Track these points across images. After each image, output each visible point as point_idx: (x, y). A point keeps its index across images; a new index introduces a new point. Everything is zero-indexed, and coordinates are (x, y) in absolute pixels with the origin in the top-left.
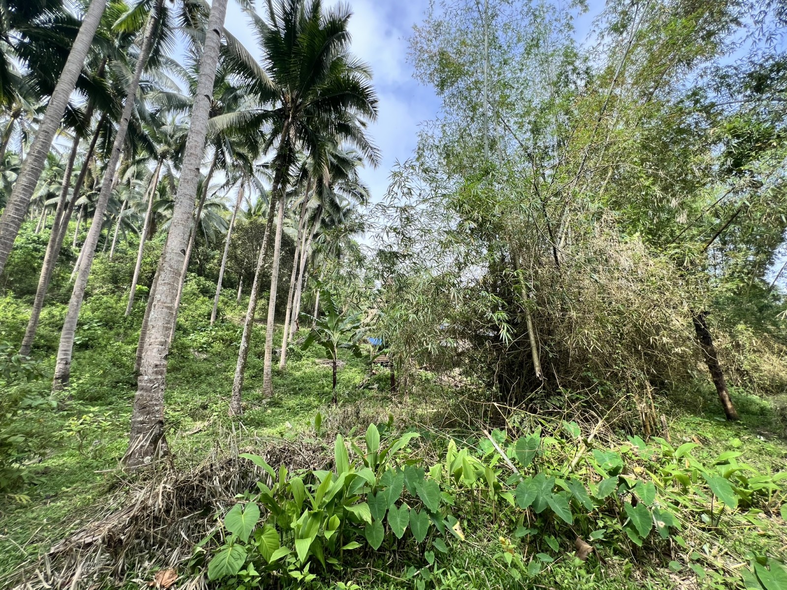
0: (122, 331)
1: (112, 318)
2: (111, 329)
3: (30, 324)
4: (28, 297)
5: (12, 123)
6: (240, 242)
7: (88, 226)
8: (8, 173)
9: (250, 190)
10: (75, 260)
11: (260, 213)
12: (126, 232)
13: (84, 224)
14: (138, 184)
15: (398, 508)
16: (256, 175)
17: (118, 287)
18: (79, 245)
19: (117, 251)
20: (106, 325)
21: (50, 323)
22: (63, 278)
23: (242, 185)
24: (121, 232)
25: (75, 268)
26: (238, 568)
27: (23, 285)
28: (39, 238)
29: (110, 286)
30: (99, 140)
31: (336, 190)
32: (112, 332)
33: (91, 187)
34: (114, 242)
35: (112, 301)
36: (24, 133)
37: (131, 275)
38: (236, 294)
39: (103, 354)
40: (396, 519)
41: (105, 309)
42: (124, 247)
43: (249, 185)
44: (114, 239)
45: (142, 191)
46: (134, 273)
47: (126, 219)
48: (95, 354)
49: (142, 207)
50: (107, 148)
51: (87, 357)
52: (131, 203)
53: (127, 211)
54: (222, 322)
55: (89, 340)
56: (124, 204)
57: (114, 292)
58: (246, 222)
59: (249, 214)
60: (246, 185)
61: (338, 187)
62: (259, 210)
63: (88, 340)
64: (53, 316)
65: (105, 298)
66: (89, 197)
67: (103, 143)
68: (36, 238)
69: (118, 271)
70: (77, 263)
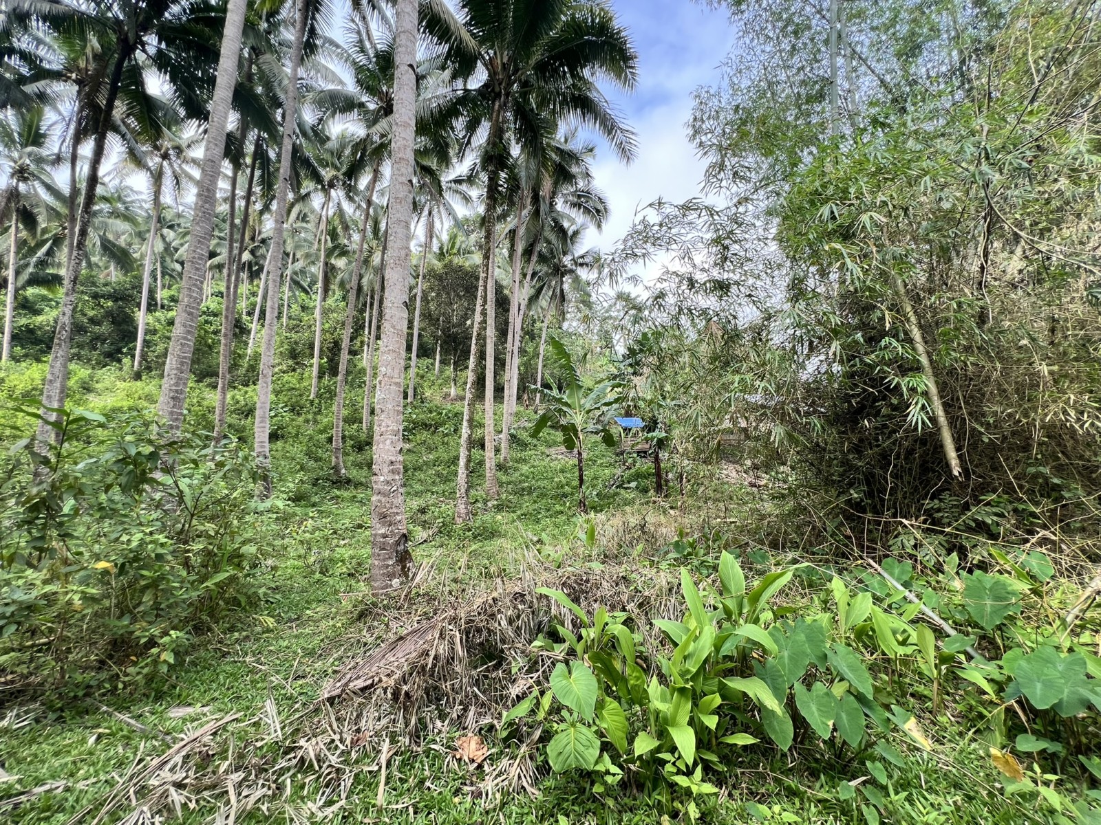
0: (310, 417)
1: (297, 402)
2: (299, 414)
3: (217, 412)
4: (209, 380)
5: (161, 166)
6: (433, 294)
7: (255, 289)
8: (165, 231)
9: (441, 218)
10: (249, 332)
11: (455, 251)
12: (297, 293)
13: (250, 287)
14: (303, 228)
15: (809, 690)
16: (448, 196)
17: (297, 363)
18: (249, 314)
19: (290, 318)
20: (292, 410)
21: (235, 410)
22: (240, 356)
23: (430, 214)
24: (291, 294)
25: (251, 342)
26: (593, 761)
27: (202, 366)
28: (208, 309)
29: (290, 362)
30: (257, 173)
31: (560, 205)
32: (301, 419)
33: (253, 239)
34: (286, 307)
35: (294, 381)
36: (176, 178)
37: (312, 346)
38: (433, 364)
39: (296, 445)
40: (809, 706)
41: (289, 390)
42: (297, 313)
43: (439, 211)
44: (286, 303)
45: (310, 237)
46: (314, 344)
47: (295, 277)
48: (287, 446)
49: (312, 259)
50: (268, 182)
51: (280, 449)
52: (298, 255)
53: (296, 264)
54: (422, 402)
55: (279, 428)
56: (291, 256)
57: (294, 370)
58: (438, 265)
59: (441, 255)
60: (435, 212)
61: (562, 200)
62: (453, 247)
63: (277, 429)
64: (238, 402)
65: (286, 377)
66: (252, 252)
67: (262, 176)
68: (205, 309)
69: (296, 343)
70: (252, 337)
